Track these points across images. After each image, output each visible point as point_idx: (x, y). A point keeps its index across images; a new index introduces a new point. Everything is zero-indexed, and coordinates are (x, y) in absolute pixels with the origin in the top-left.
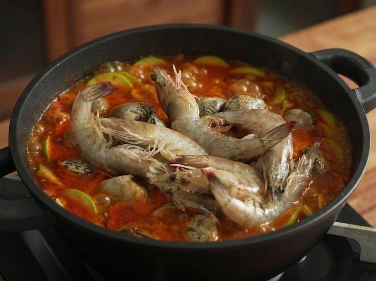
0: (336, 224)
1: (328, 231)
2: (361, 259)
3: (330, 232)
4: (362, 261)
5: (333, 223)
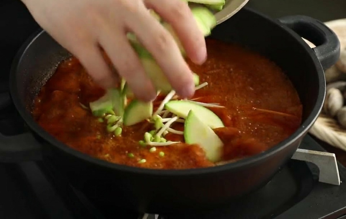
0: (299, 150)
1: (292, 156)
2: (320, 181)
3: (294, 157)
4: (321, 183)
5: (296, 150)
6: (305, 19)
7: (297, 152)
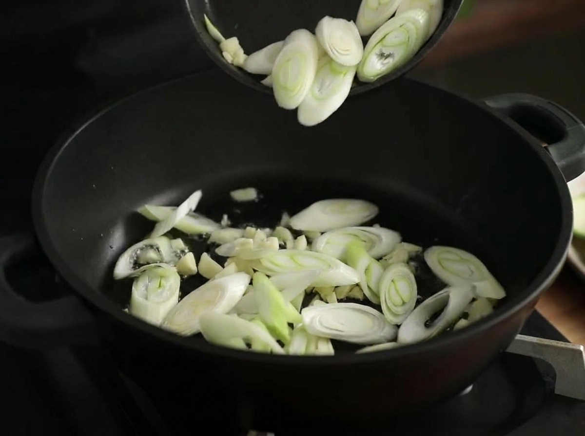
2: (557, 392)
5: (515, 337)
6: (527, 99)
7: (518, 340)
